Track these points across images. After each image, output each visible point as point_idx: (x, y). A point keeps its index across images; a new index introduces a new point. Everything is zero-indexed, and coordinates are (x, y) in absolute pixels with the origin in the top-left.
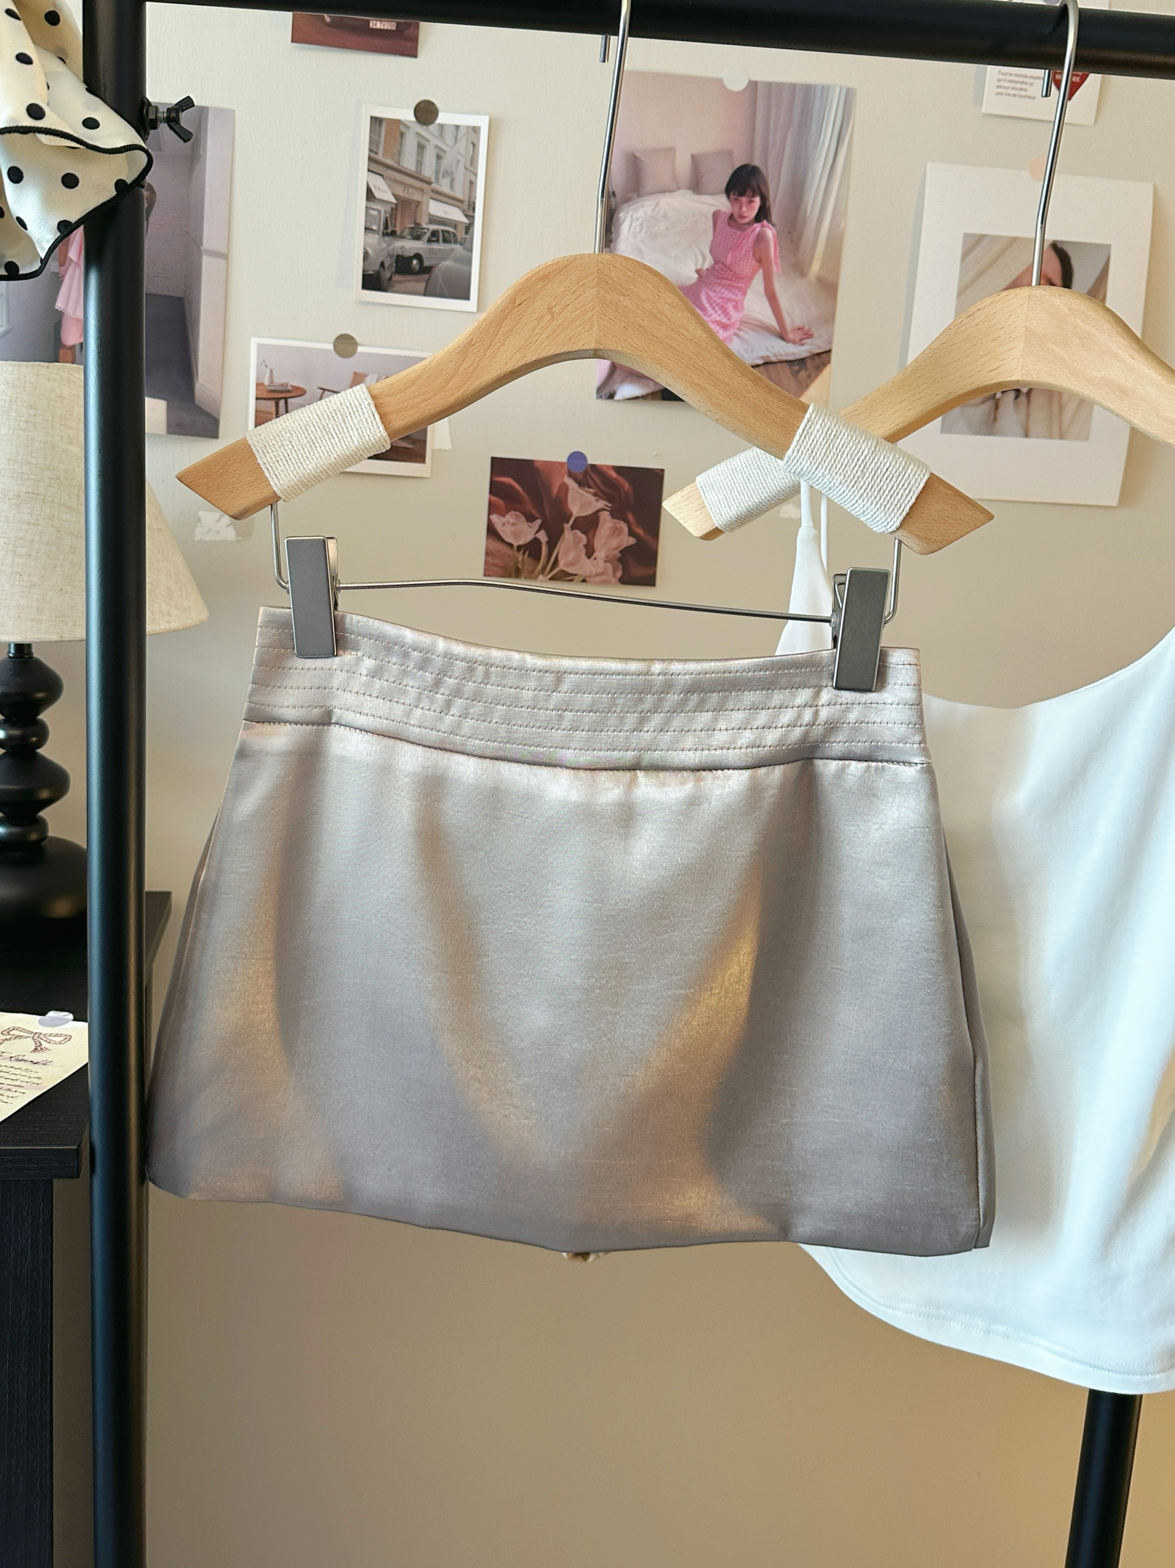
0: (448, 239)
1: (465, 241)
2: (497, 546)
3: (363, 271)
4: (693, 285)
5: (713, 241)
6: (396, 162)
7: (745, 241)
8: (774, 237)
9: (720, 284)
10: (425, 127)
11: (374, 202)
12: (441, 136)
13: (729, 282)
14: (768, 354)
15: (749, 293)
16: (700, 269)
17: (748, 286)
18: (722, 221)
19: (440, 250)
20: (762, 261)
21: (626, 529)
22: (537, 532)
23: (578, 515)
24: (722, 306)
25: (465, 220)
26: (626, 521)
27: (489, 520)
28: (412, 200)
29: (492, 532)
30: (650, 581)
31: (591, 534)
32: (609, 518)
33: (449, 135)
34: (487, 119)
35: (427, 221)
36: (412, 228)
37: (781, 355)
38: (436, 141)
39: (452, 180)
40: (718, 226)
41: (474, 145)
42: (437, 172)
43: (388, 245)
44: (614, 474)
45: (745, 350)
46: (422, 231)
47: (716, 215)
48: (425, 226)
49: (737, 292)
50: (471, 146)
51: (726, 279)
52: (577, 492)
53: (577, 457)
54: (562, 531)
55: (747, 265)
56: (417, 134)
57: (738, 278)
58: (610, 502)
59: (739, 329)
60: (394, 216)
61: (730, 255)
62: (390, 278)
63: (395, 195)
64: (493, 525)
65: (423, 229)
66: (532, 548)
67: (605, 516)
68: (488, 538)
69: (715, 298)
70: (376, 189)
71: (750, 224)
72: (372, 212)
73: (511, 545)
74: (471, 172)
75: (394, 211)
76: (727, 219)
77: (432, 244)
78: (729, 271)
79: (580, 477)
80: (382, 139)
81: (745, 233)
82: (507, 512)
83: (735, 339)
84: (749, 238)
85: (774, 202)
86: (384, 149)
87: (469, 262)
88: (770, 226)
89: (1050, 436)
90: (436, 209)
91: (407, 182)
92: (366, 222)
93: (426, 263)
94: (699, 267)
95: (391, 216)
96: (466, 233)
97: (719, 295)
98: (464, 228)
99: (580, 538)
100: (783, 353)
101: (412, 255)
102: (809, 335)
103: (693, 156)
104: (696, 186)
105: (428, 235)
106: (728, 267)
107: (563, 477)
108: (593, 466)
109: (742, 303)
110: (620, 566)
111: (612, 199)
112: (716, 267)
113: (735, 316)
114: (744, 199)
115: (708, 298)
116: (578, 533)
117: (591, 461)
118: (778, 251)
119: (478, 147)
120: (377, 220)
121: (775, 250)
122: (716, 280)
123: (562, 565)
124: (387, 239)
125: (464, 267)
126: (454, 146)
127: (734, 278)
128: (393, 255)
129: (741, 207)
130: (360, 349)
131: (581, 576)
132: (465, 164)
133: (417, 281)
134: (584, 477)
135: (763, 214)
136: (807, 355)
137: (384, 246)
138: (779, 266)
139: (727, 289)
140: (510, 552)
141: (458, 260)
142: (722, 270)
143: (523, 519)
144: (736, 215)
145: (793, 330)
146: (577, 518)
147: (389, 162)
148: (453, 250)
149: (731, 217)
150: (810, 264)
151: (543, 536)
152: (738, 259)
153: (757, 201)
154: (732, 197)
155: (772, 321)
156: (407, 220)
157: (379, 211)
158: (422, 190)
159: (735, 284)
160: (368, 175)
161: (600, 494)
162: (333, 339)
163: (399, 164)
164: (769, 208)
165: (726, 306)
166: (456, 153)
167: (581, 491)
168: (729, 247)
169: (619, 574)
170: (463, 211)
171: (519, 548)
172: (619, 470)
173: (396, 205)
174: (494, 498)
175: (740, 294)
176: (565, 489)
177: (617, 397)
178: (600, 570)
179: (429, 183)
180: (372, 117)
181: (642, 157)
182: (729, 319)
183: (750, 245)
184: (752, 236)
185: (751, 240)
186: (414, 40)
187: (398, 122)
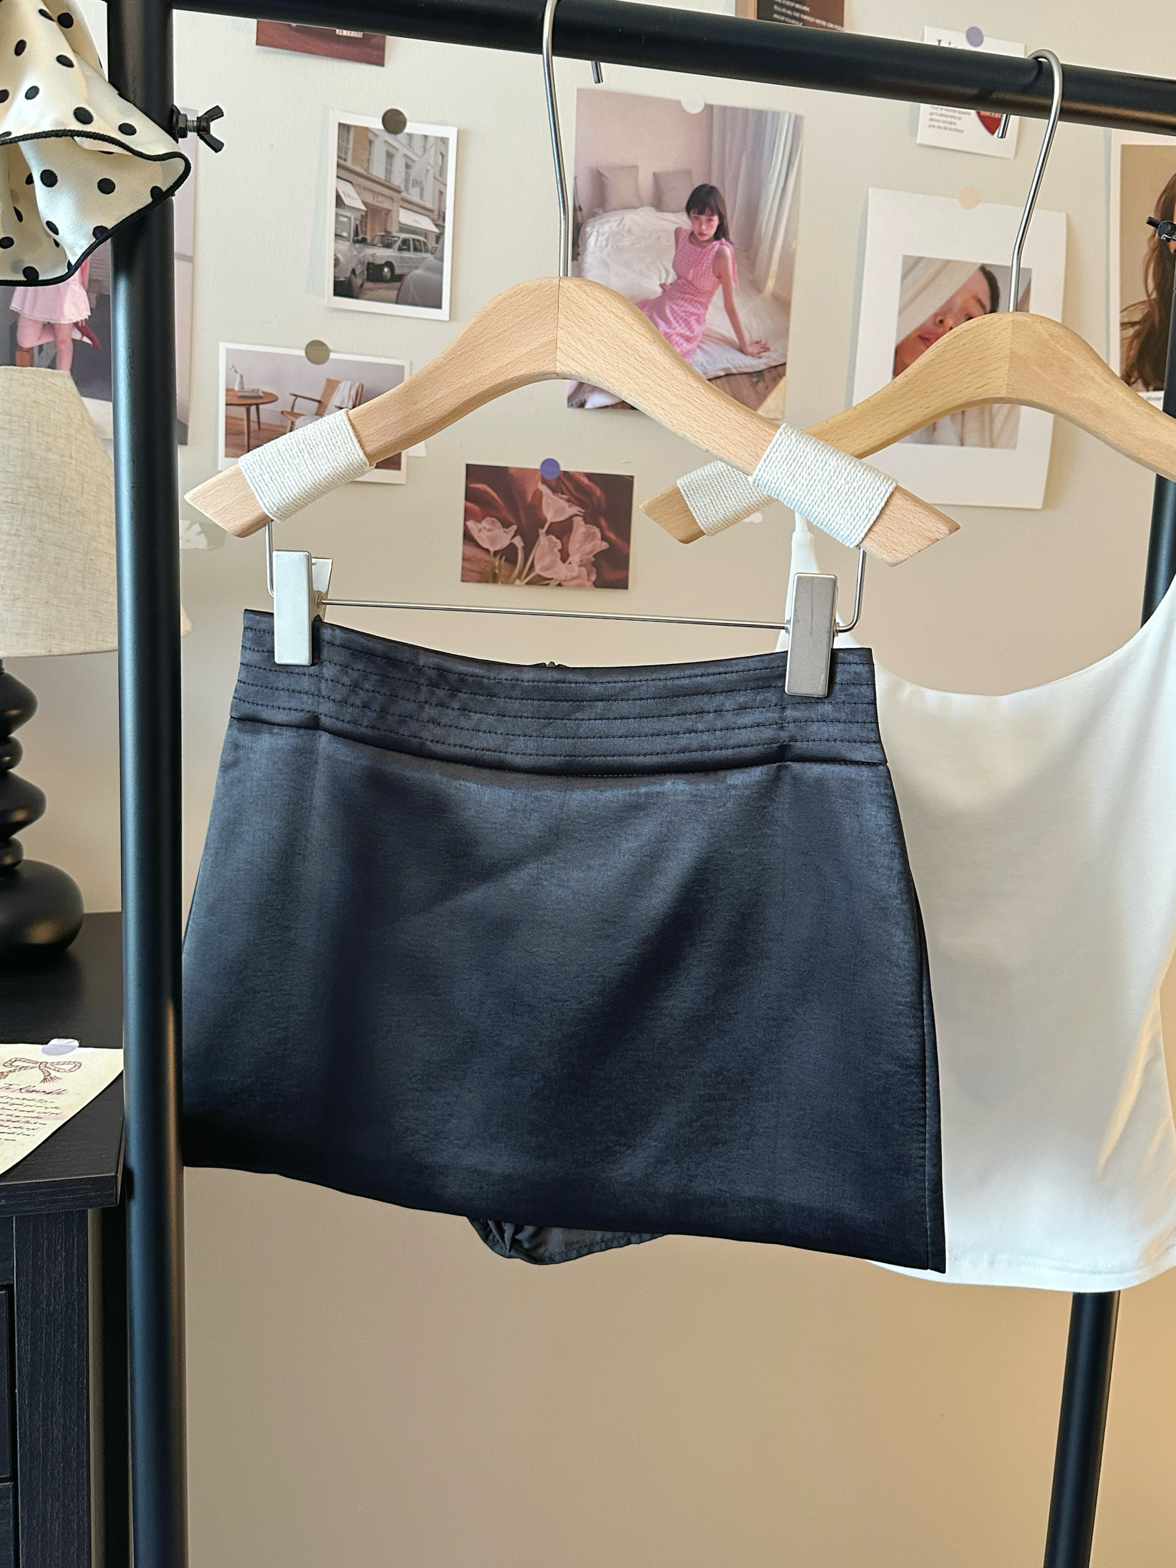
0: (419, 248)
1: (435, 251)
2: (473, 551)
3: (335, 277)
4: (658, 298)
5: (675, 257)
6: (365, 170)
7: (705, 258)
8: (732, 255)
9: (683, 299)
10: (393, 136)
11: (344, 209)
12: (410, 145)
13: (692, 297)
14: (729, 366)
15: (710, 307)
16: (664, 284)
17: (709, 301)
18: (684, 237)
19: (411, 258)
20: (721, 277)
21: (599, 535)
22: (513, 537)
23: (553, 521)
24: (686, 320)
25: (436, 230)
26: (599, 526)
27: (465, 525)
28: (382, 208)
29: (468, 537)
30: (622, 584)
31: (565, 539)
32: (583, 523)
33: (418, 144)
34: (455, 130)
35: (398, 229)
36: (383, 236)
37: (741, 368)
38: (403, 150)
39: (422, 190)
40: (680, 242)
41: (443, 156)
42: (407, 181)
43: (359, 253)
44: (585, 481)
45: (707, 361)
46: (394, 239)
47: (678, 232)
48: (395, 234)
49: (699, 306)
50: (440, 157)
51: (689, 294)
52: (551, 498)
53: (550, 464)
54: (537, 536)
55: (707, 281)
56: (386, 142)
57: (699, 292)
58: (583, 509)
59: (701, 342)
60: (364, 223)
61: (691, 271)
62: (362, 285)
63: (364, 203)
64: (469, 531)
65: (394, 237)
66: (509, 554)
67: (578, 521)
68: (464, 543)
69: (679, 312)
70: (345, 196)
71: (709, 241)
72: (342, 219)
73: (487, 551)
74: (439, 181)
75: (364, 218)
76: (688, 236)
77: (404, 252)
78: (691, 286)
79: (554, 484)
80: (351, 146)
81: (705, 250)
82: (483, 518)
83: (698, 351)
84: (709, 255)
85: (732, 219)
86: (353, 155)
87: (440, 271)
88: (728, 243)
89: (983, 445)
90: (406, 217)
91: (377, 190)
92: (336, 229)
93: (398, 271)
94: (663, 282)
95: (360, 223)
96: (437, 242)
97: (682, 309)
98: (434, 238)
99: (555, 543)
100: (743, 366)
101: (383, 262)
102: (766, 349)
103: (654, 174)
104: (659, 204)
105: (399, 243)
106: (690, 283)
107: (537, 484)
108: (564, 472)
109: (704, 317)
110: (594, 570)
111: (579, 214)
112: (679, 281)
113: (697, 328)
114: (704, 218)
115: (673, 311)
116: (553, 538)
117: (563, 469)
118: (736, 268)
119: (447, 158)
120: (348, 226)
121: (734, 267)
122: (679, 295)
123: (538, 570)
124: (357, 246)
125: (434, 276)
126: (423, 155)
127: (696, 294)
128: (364, 263)
129: (700, 225)
130: (332, 356)
131: (556, 580)
132: (434, 174)
133: (387, 289)
134: (557, 482)
135: (721, 233)
136: (765, 367)
137: (355, 253)
138: (738, 282)
139: (690, 303)
140: (488, 558)
141: (429, 269)
142: (685, 285)
143: (499, 525)
144: (696, 233)
145: (751, 344)
146: (551, 524)
147: (358, 169)
148: (424, 259)
149: (692, 233)
150: (766, 281)
151: (518, 542)
152: (699, 275)
153: (716, 218)
154: (692, 215)
155: (731, 335)
156: (377, 227)
157: (349, 218)
158: (392, 199)
159: (696, 299)
160: (337, 182)
161: (572, 499)
162: (304, 345)
163: (368, 172)
164: (727, 227)
165: (689, 320)
166: (425, 163)
167: (554, 497)
168: (690, 263)
169: (593, 578)
170: (433, 221)
171: (496, 553)
172: (590, 476)
173: (366, 212)
174: (469, 504)
175: (702, 308)
176: (539, 495)
177: (588, 406)
178: (575, 574)
179: (399, 192)
180: (340, 124)
181: (606, 174)
182: (692, 332)
183: (710, 262)
184: (712, 253)
185: (710, 257)
186: (382, 48)
187: (366, 129)
